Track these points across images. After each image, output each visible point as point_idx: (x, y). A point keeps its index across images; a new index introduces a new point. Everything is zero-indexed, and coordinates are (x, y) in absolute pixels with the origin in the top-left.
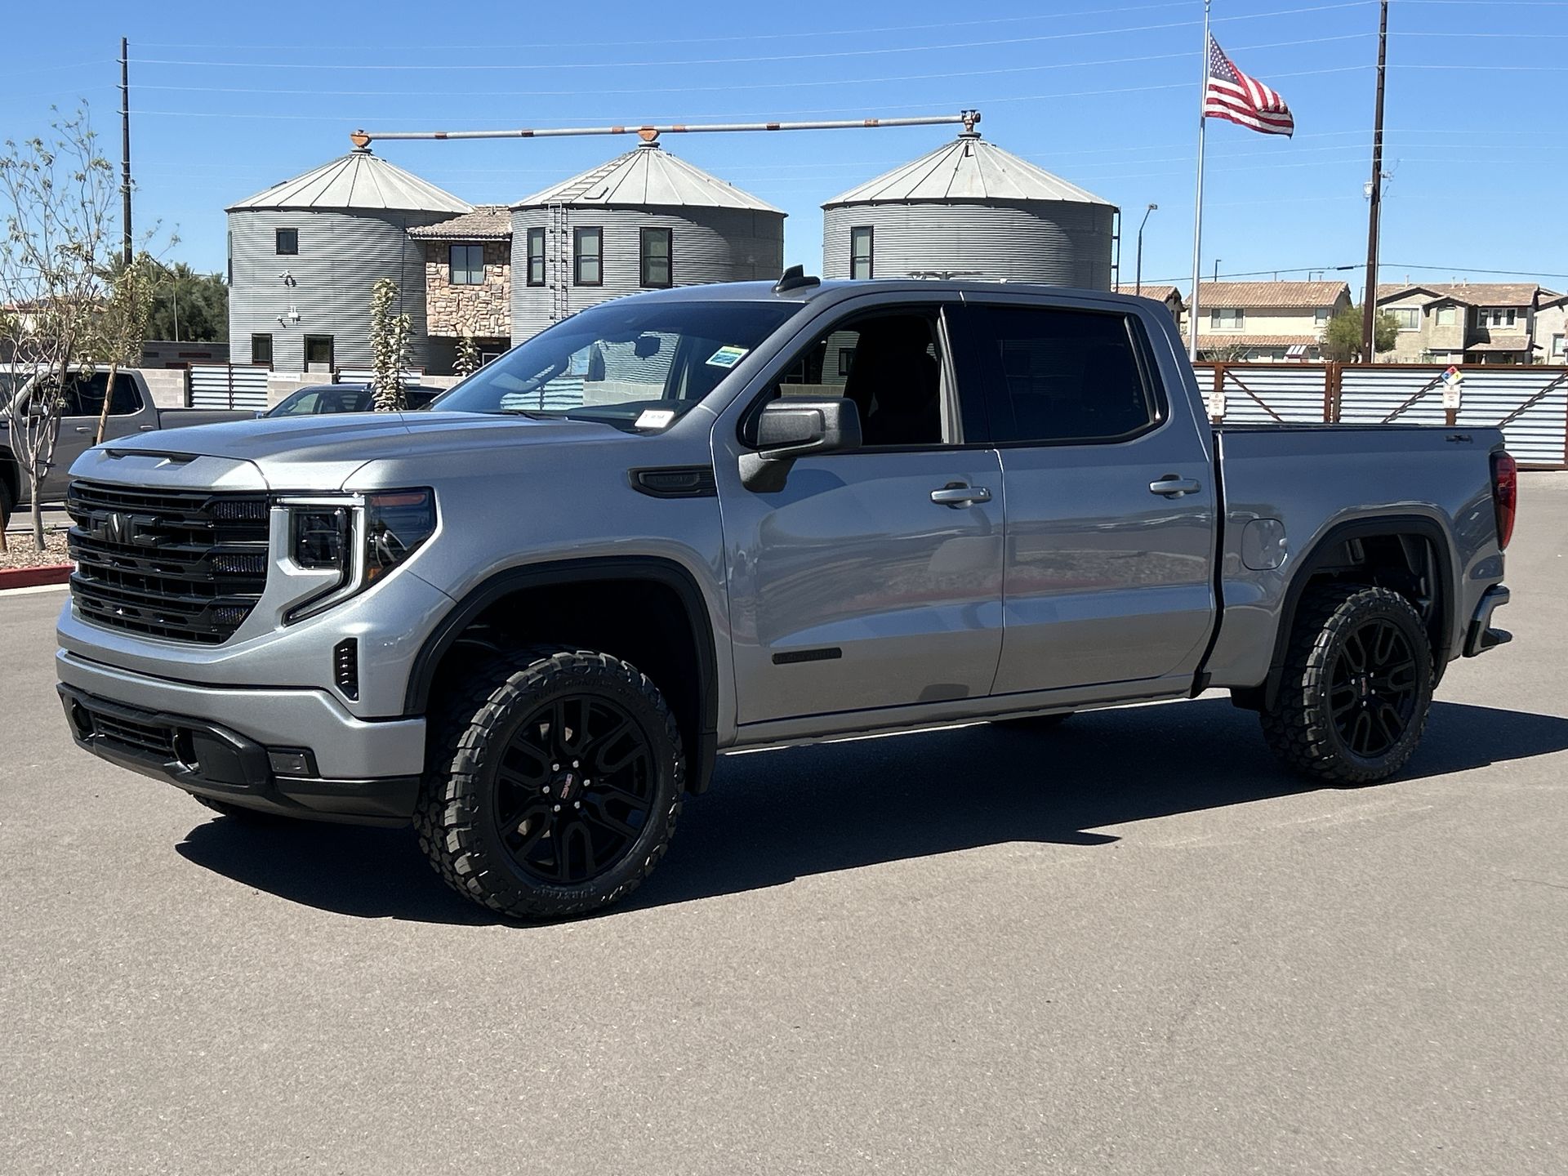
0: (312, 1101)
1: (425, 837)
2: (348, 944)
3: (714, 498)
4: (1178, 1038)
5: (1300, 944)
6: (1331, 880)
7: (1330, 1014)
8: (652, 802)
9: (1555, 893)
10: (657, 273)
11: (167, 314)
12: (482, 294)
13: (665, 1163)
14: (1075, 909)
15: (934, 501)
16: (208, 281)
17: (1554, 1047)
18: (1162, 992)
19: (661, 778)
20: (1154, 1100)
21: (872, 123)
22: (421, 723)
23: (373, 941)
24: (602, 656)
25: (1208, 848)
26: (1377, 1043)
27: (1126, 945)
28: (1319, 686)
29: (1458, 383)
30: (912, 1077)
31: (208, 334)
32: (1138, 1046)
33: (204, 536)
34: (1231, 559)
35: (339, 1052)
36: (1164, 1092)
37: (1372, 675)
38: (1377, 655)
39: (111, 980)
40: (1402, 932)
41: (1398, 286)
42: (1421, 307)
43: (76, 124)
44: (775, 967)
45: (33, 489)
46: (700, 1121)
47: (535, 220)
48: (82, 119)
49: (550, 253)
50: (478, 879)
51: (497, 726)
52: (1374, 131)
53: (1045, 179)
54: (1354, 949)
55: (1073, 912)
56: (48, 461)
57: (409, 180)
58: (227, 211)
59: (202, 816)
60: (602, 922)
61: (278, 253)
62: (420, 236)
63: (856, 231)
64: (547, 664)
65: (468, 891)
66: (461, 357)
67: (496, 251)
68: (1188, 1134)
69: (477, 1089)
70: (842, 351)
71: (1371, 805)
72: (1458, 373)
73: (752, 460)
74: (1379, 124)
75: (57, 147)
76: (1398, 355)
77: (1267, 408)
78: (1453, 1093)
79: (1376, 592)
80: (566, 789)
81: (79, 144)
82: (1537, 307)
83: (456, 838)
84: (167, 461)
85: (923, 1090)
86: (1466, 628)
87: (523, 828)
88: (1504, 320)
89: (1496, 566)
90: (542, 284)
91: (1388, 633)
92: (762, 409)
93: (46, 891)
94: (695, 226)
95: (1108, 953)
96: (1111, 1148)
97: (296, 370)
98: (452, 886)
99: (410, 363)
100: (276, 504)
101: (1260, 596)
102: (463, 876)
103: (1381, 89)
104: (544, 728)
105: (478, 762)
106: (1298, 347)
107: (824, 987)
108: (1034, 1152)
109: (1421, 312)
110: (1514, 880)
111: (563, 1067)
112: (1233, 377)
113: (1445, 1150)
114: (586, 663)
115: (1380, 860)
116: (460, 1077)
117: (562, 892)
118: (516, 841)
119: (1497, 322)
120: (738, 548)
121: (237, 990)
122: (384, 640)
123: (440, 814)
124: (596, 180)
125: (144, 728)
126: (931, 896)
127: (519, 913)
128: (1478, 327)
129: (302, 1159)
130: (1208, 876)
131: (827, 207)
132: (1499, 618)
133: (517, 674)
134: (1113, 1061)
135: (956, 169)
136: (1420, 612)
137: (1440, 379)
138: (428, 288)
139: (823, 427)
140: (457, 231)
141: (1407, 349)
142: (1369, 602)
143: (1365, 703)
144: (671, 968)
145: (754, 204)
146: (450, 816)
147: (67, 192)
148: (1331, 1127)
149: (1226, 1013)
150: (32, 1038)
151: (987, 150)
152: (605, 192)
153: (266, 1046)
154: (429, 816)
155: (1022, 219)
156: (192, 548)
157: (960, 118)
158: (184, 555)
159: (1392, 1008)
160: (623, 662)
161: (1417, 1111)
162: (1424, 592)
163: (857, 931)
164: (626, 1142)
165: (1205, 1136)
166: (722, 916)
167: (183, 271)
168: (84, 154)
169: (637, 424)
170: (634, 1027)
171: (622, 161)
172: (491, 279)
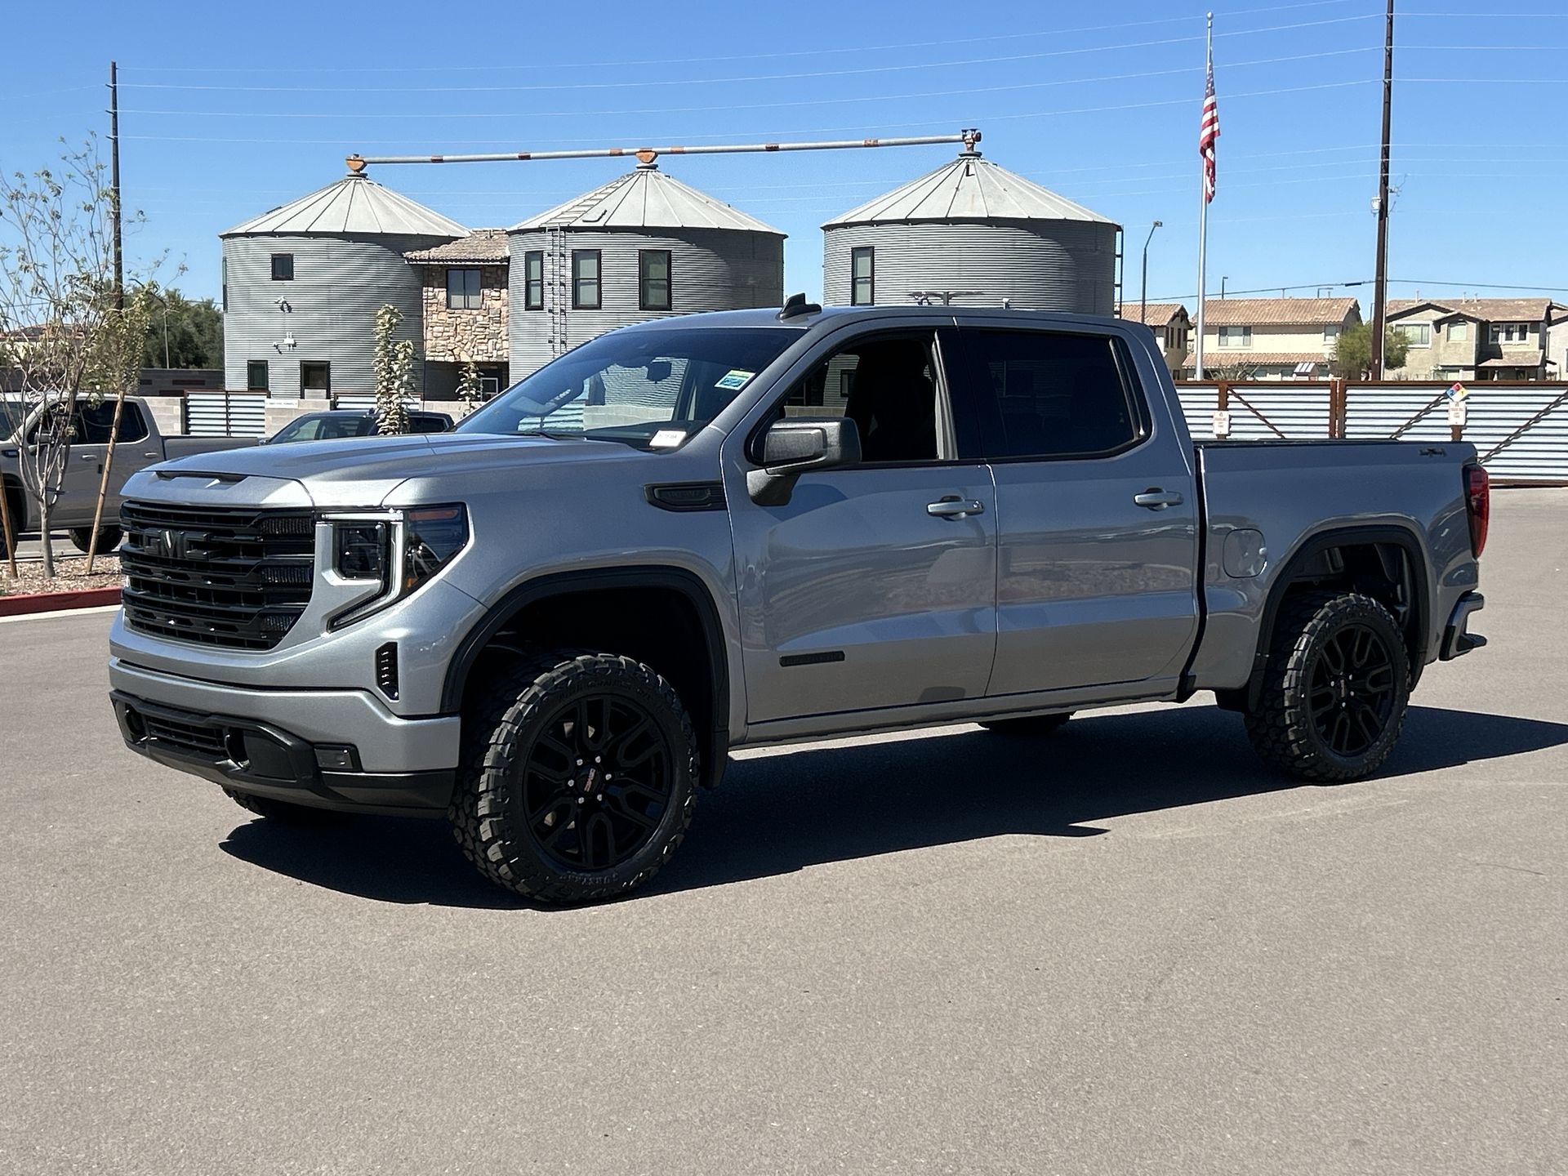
0: (370, 1054)
1: (459, 827)
2: (390, 926)
3: (724, 512)
4: (1154, 998)
5: (1272, 920)
6: (1306, 865)
7: (1296, 978)
8: (669, 795)
9: (1514, 876)
10: (656, 296)
11: (157, 341)
12: (479, 318)
13: (689, 1101)
14: (1064, 891)
15: (930, 513)
16: (199, 306)
17: (1497, 1003)
18: (1142, 960)
19: (677, 771)
20: (1130, 1048)
21: (872, 143)
22: (456, 721)
23: (412, 923)
24: (622, 659)
25: (1192, 839)
26: (1337, 1001)
27: (1110, 922)
28: (1299, 687)
29: (1463, 400)
30: (911, 1032)
31: (199, 361)
32: (1118, 1005)
33: (253, 550)
34: (1212, 568)
35: (390, 1015)
36: (1140, 1042)
37: (1350, 677)
38: (1355, 660)
39: (174, 957)
40: (1367, 909)
41: (1408, 301)
42: (1431, 323)
43: (85, 156)
44: (785, 942)
45: (43, 516)
46: (720, 1068)
47: (533, 243)
48: (90, 150)
49: (548, 277)
50: (509, 866)
51: (525, 723)
52: (1381, 145)
53: (1049, 199)
54: (1322, 923)
55: (1063, 895)
56: (58, 489)
57: (406, 204)
58: (221, 237)
59: (240, 818)
60: (624, 905)
61: (273, 279)
62: (416, 260)
63: (857, 252)
64: (571, 666)
65: (500, 877)
66: (464, 382)
67: (494, 275)
68: (1159, 1075)
69: (518, 1043)
70: (843, 372)
71: (1350, 800)
72: (1463, 389)
73: (759, 475)
74: (1386, 139)
75: (66, 179)
76: (1405, 372)
77: (1271, 426)
78: (1402, 1042)
79: (1353, 598)
80: (589, 783)
81: (88, 176)
82: (1549, 322)
83: (488, 827)
84: (217, 481)
85: (921, 1041)
86: (1442, 634)
87: (549, 819)
88: (1516, 335)
89: (1471, 574)
90: (541, 308)
91: (1366, 636)
92: (768, 429)
93: (103, 883)
94: (695, 250)
95: (1093, 928)
96: (1090, 1087)
97: (291, 396)
98: (485, 874)
99: (413, 388)
100: (321, 520)
101: (1241, 604)
102: (495, 862)
103: (1388, 103)
104: (568, 727)
105: (508, 757)
106: (1306, 365)
107: (831, 958)
108: (1020, 1090)
109: (1432, 328)
110: (1478, 864)
111: (594, 1025)
112: (1237, 396)
113: (1390, 1085)
114: (607, 666)
115: (1353, 847)
116: (502, 1034)
117: (587, 878)
118: (544, 832)
119: (1509, 337)
120: (747, 562)
121: (291, 965)
122: (420, 645)
123: (474, 806)
124: (594, 203)
125: (195, 729)
126: (930, 882)
127: (547, 897)
128: (1490, 343)
129: (365, 1101)
130: (1190, 863)
131: (827, 228)
132: (1475, 624)
133: (543, 676)
134: (1094, 1017)
135: (957, 189)
136: (1396, 618)
137: (1446, 396)
138: (425, 313)
139: (826, 444)
140: (454, 255)
141: (1417, 365)
142: (1347, 608)
143: (1344, 704)
144: (690, 944)
145: (754, 225)
146: (483, 808)
147: (75, 223)
148: (1288, 1069)
149: (1200, 978)
150: (109, 1006)
151: (988, 169)
152: (604, 214)
153: (322, 1011)
154: (463, 808)
155: (1025, 239)
156: (242, 561)
157: (960, 137)
158: (235, 568)
159: (1353, 972)
160: (641, 664)
161: (1368, 1056)
162: (1401, 599)
163: (861, 911)
164: (654, 1085)
165: (1174, 1076)
166: (736, 901)
167: (174, 297)
168: (94, 186)
169: (651, 444)
170: (657, 993)
171: (620, 184)
172: (489, 303)
